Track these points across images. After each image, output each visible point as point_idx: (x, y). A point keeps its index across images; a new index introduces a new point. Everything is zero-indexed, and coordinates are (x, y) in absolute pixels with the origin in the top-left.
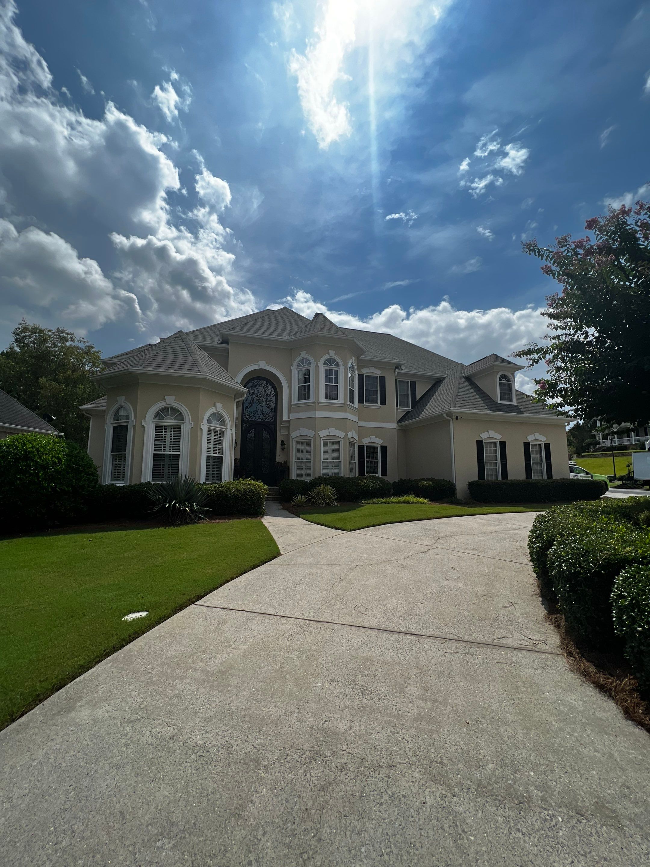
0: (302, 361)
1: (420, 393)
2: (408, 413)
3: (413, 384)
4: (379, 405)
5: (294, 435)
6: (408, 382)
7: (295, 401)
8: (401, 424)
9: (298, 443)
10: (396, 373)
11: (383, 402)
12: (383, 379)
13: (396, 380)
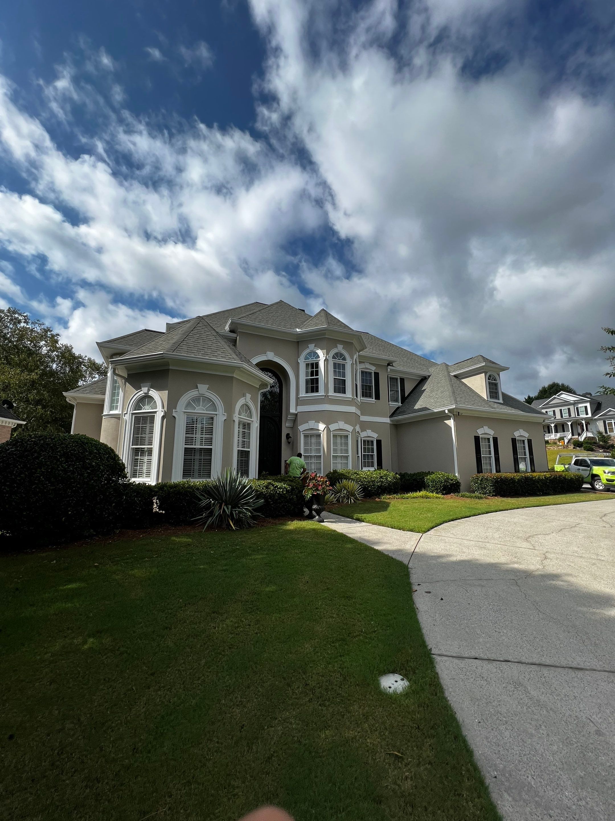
0: (309, 354)
1: (408, 391)
2: (398, 408)
3: (402, 380)
4: (374, 400)
5: (302, 428)
6: (397, 379)
7: (303, 394)
8: (393, 419)
9: (306, 436)
10: (389, 370)
11: (377, 397)
12: (377, 375)
13: (388, 376)
